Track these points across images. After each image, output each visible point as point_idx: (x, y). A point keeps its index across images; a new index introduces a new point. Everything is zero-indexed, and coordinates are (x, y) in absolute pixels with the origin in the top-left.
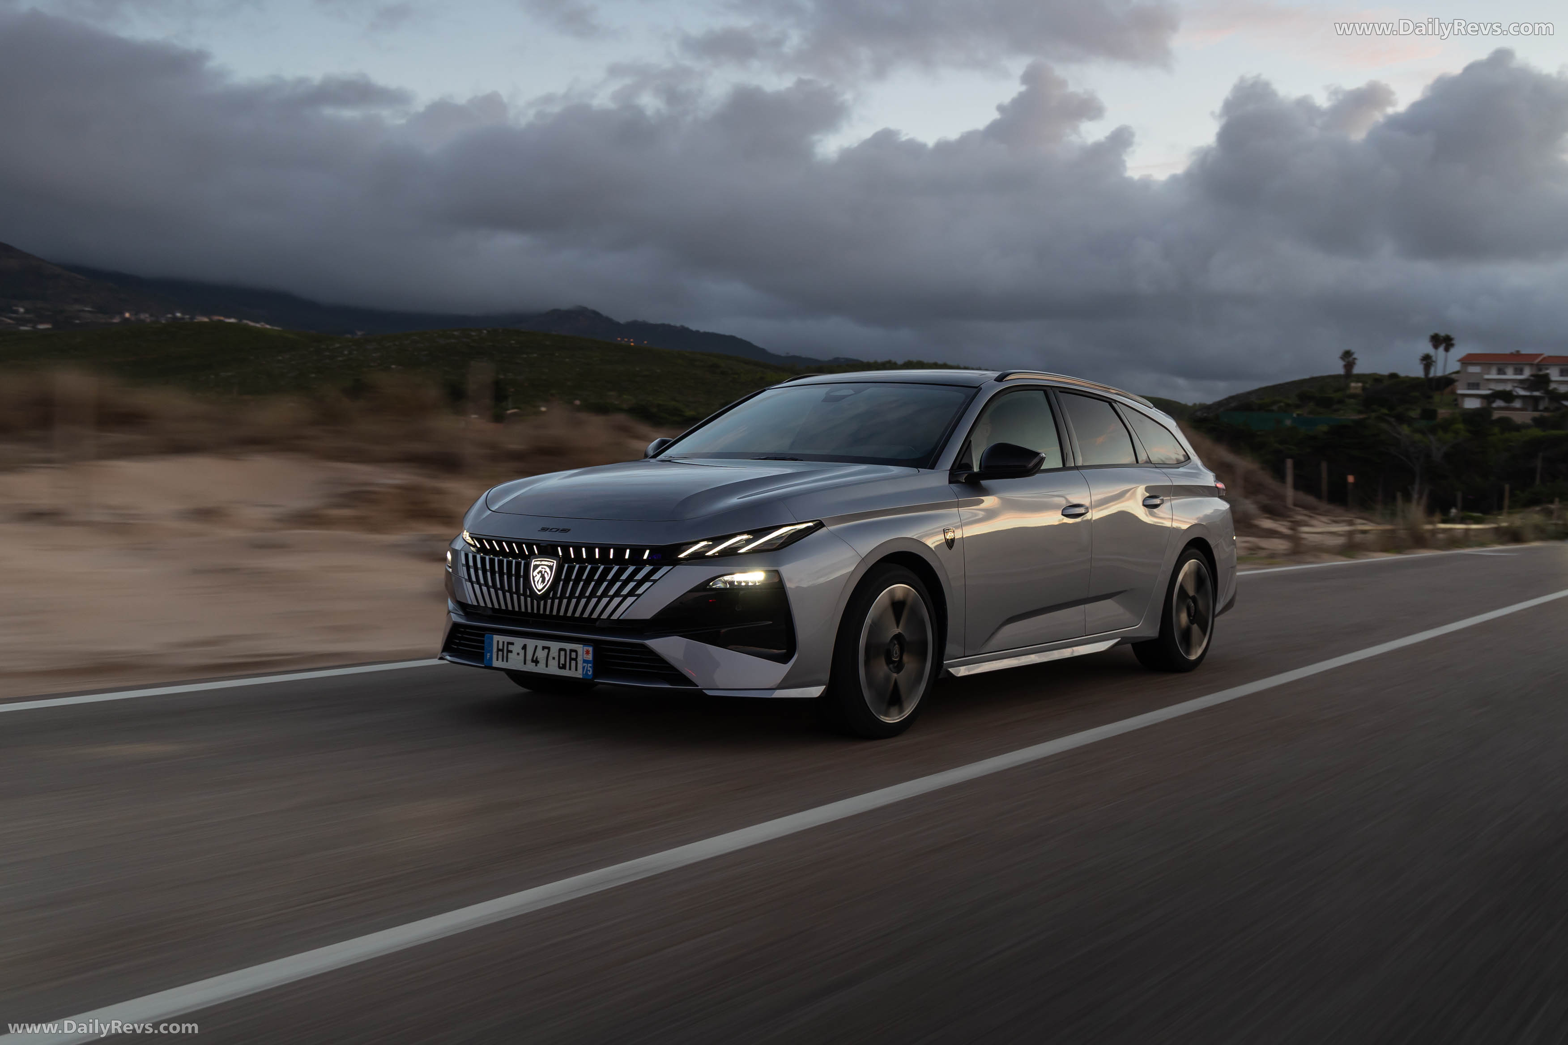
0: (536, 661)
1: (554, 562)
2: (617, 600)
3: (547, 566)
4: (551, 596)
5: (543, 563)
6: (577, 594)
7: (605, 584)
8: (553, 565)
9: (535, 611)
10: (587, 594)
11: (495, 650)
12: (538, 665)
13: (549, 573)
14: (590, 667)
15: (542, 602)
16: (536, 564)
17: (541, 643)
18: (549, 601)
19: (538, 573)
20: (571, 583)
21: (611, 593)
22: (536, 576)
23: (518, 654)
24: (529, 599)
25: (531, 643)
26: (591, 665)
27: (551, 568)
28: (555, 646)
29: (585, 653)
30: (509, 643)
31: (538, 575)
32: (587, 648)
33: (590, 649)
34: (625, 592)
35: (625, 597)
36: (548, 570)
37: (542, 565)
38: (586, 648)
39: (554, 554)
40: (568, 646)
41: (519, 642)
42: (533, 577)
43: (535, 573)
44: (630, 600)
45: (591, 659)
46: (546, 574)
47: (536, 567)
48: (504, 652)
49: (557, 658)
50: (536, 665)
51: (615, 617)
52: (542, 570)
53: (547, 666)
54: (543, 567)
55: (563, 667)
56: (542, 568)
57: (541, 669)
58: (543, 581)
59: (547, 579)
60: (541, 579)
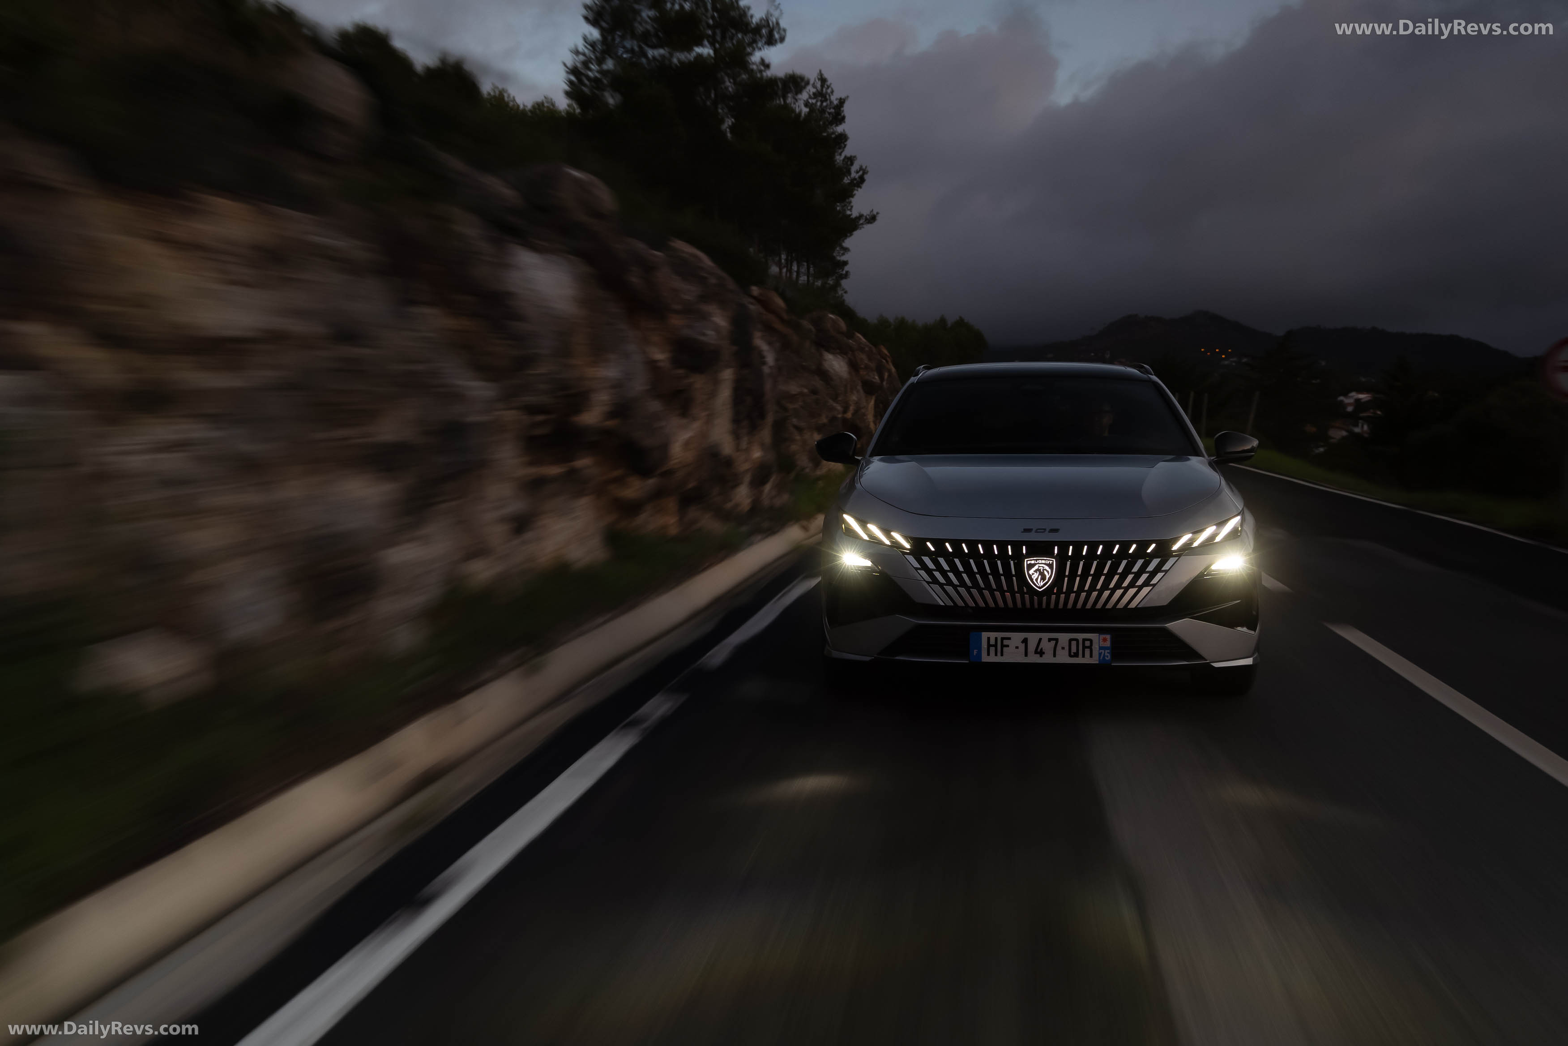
0: (1041, 653)
1: (1053, 561)
2: (1132, 591)
3: (1045, 564)
4: (1055, 591)
5: (1038, 562)
6: (1087, 588)
7: (1116, 577)
8: (1053, 563)
9: (1036, 606)
10: (1099, 587)
11: (985, 646)
12: (1043, 655)
13: (1050, 570)
14: (1108, 653)
15: (1045, 598)
16: (1030, 564)
17: (1045, 636)
18: (1054, 597)
19: (1036, 571)
20: (1078, 579)
21: (1125, 584)
22: (1033, 574)
23: (1017, 648)
24: (1027, 596)
25: (1033, 638)
26: (1109, 651)
27: (1051, 566)
28: (1064, 638)
29: (1101, 640)
30: (1003, 639)
31: (1036, 573)
32: (1104, 636)
33: (1108, 637)
34: (1140, 582)
35: (1140, 588)
36: (1047, 568)
37: (1038, 563)
38: (1102, 636)
39: (1050, 554)
40: (1081, 636)
41: (1016, 638)
42: (1030, 576)
43: (1031, 572)
44: (1146, 590)
45: (1109, 646)
46: (1045, 571)
47: (1030, 566)
48: (1000, 647)
49: (1067, 648)
50: (1041, 656)
51: (1133, 605)
52: (1040, 568)
53: (1055, 656)
54: (1040, 565)
55: (1076, 655)
56: (1039, 567)
57: (1048, 659)
58: (1043, 578)
59: (1048, 577)
60: (1040, 576)
